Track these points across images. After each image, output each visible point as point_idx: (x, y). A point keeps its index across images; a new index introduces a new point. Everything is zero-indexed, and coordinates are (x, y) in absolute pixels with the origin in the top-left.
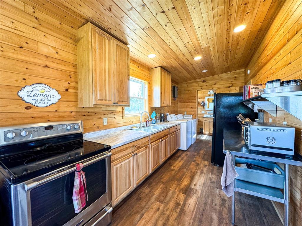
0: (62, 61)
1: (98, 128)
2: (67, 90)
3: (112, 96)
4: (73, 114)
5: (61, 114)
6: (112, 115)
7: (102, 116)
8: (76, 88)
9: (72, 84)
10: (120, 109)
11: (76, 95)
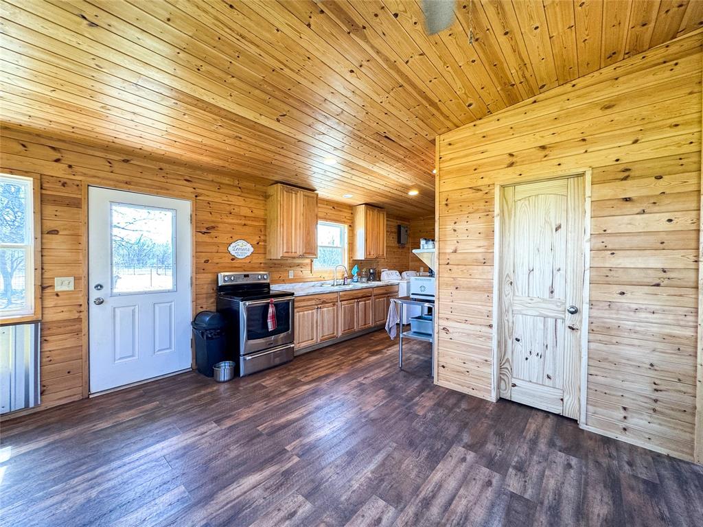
0: (255, 219)
1: (283, 280)
2: (258, 243)
3: (298, 248)
4: (262, 265)
5: (254, 265)
6: (299, 269)
7: (288, 268)
8: (265, 241)
9: (262, 238)
10: (308, 261)
11: (265, 247)
